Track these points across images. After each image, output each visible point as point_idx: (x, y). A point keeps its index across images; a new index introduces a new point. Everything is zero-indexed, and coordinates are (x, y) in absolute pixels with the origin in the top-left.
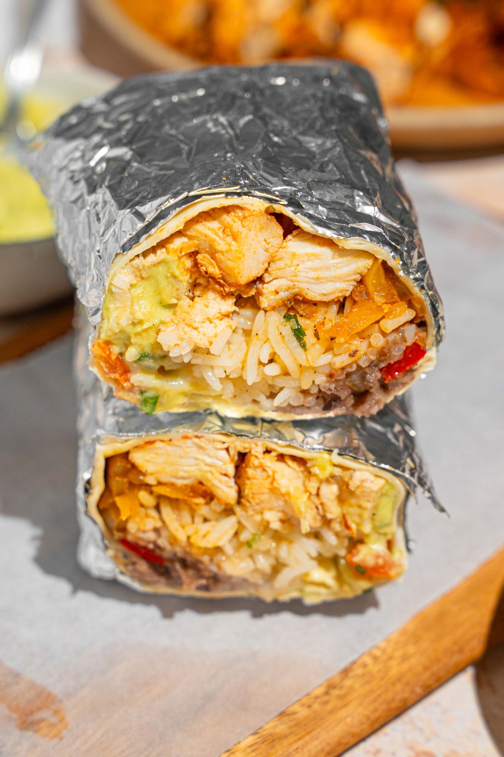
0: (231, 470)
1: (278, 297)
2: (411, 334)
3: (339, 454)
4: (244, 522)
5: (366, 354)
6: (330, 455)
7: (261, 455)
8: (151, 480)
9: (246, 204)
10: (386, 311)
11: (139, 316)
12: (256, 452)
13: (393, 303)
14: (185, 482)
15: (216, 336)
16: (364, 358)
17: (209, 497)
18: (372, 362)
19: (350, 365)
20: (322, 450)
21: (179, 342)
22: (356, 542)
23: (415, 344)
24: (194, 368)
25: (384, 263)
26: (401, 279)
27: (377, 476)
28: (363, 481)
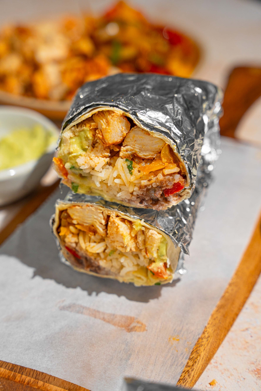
0: (104, 222)
1: (127, 153)
2: (178, 178)
3: (144, 222)
4: (108, 245)
5: (155, 182)
6: (141, 221)
7: (114, 217)
8: (75, 222)
9: (116, 111)
10: (166, 165)
11: (72, 150)
12: (113, 215)
13: (169, 163)
14: (87, 225)
15: (98, 163)
16: (154, 183)
17: (95, 232)
18: (158, 186)
19: (149, 185)
20: (138, 219)
21: (85, 164)
22: (152, 261)
23: (178, 183)
24: (93, 177)
25: (169, 146)
26: (175, 154)
27: (159, 233)
28: (152, 234)
